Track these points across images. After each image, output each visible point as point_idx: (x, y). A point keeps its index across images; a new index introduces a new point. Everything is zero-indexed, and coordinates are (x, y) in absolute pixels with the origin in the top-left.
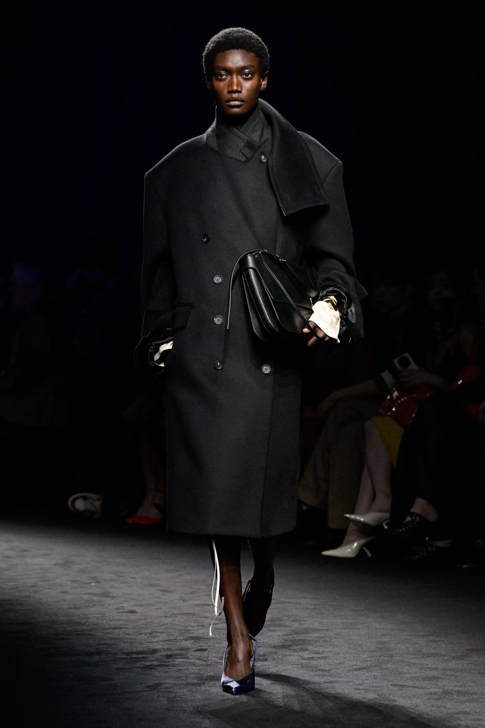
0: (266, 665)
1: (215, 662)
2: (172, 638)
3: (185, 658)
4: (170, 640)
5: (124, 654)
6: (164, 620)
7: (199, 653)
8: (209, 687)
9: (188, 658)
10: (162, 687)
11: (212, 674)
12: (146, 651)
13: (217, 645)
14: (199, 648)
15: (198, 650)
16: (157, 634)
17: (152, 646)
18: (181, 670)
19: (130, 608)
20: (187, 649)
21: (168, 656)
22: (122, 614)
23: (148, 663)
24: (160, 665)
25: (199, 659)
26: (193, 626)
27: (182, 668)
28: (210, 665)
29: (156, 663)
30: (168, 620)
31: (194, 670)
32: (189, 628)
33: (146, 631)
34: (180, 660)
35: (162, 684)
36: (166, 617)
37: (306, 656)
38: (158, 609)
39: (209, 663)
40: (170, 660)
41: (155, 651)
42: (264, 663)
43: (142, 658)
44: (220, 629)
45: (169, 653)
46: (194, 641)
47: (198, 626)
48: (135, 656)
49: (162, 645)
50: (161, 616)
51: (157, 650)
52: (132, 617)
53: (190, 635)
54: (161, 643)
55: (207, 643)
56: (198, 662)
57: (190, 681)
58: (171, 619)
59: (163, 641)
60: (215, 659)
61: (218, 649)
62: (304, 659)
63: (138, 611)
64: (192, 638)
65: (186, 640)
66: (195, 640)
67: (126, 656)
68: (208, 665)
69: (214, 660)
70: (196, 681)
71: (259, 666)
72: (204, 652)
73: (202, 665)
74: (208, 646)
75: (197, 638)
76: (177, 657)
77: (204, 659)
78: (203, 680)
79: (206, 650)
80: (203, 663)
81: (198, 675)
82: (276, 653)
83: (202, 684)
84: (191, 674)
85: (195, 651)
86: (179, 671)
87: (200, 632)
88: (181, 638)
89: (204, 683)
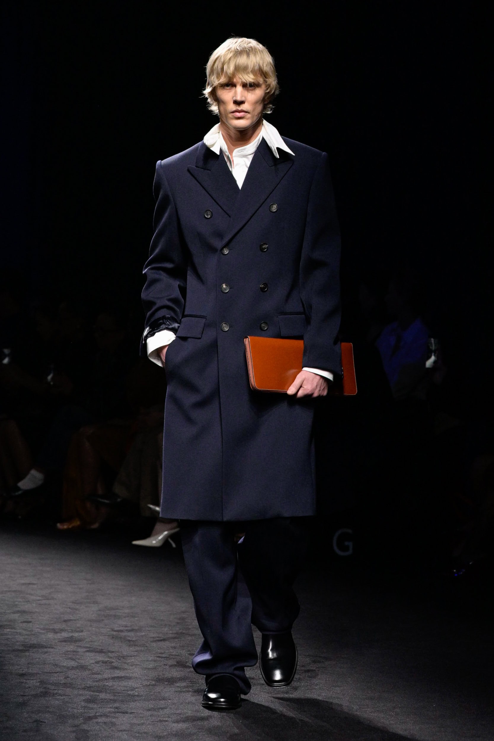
0: (81, 636)
1: (38, 632)
3: (12, 628)
7: (25, 624)
9: (15, 628)
11: (35, 642)
13: (40, 618)
14: (25, 620)
15: (24, 622)
18: (9, 638)
20: (14, 621)
25: (24, 630)
26: (20, 602)
28: (34, 635)
31: (21, 638)
32: (17, 603)
34: (8, 630)
37: (116, 629)
39: (33, 633)
42: (81, 634)
44: (42, 605)
46: (20, 614)
47: (24, 602)
53: (17, 609)
55: (31, 616)
56: (23, 632)
57: (16, 647)
60: (38, 629)
61: (41, 622)
62: (115, 631)
64: (18, 612)
65: (14, 613)
68: (32, 634)
70: (21, 648)
71: (75, 637)
72: (29, 624)
73: (27, 635)
74: (33, 619)
75: (23, 612)
76: (5, 627)
77: (29, 630)
78: (28, 647)
79: (30, 622)
80: (28, 633)
81: (23, 643)
82: (91, 626)
83: (27, 650)
84: (17, 642)
85: (21, 622)
86: (7, 639)
87: (26, 607)
88: (9, 611)
89: (29, 650)
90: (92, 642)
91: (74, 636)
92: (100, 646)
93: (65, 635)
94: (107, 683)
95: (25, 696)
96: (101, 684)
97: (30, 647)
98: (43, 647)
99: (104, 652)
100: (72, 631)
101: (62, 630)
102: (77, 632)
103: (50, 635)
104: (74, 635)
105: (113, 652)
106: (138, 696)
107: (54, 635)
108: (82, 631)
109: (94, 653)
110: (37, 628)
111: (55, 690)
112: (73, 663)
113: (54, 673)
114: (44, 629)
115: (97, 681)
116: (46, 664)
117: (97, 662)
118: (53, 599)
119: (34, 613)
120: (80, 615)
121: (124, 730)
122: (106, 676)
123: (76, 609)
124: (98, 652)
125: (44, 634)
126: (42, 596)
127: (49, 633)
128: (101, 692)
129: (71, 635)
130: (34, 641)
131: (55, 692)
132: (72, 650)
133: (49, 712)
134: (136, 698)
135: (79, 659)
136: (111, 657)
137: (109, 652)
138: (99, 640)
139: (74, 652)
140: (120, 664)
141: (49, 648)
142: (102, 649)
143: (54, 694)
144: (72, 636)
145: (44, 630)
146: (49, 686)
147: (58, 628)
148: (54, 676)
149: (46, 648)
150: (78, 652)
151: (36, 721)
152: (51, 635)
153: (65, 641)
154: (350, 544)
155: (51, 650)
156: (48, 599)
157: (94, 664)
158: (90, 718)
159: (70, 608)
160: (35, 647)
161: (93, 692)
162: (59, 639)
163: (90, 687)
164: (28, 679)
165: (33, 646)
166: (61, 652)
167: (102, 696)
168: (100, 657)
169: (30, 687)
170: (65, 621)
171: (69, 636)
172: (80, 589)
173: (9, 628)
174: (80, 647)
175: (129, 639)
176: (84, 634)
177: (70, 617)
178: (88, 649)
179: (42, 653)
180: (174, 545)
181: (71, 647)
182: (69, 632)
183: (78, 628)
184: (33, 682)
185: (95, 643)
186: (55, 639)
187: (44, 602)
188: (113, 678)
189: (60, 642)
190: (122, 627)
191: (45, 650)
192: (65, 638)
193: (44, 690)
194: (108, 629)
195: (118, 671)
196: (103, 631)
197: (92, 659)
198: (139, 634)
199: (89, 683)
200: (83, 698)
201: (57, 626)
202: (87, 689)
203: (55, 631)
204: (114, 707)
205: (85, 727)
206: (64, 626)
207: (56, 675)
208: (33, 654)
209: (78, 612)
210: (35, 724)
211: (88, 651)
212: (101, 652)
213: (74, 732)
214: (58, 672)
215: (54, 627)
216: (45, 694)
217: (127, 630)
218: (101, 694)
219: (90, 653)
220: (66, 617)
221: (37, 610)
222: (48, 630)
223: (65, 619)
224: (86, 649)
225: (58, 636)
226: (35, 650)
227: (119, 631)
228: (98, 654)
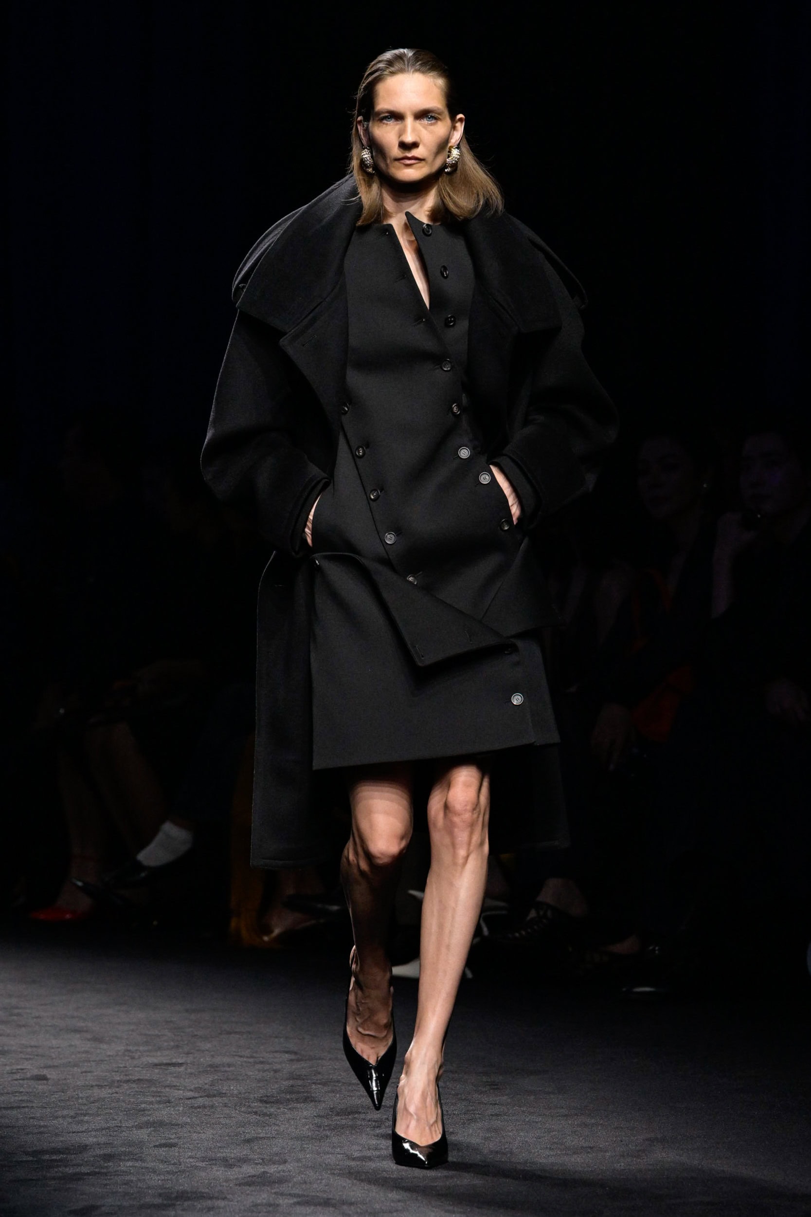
0: (284, 1171)
1: (192, 1166)
2: (112, 1124)
3: (136, 1160)
4: (108, 1128)
5: (27, 1153)
6: (96, 1092)
7: (162, 1151)
8: (183, 1210)
9: (142, 1160)
10: (97, 1211)
11: (187, 1187)
12: (67, 1149)
13: (194, 1136)
14: (163, 1141)
15: (161, 1146)
16: (86, 1118)
17: (76, 1139)
18: (132, 1181)
19: (36, 1072)
20: (141, 1144)
21: (108, 1157)
22: (21, 1082)
23: (70, 1170)
24: (94, 1174)
25: (162, 1161)
26: (151, 1103)
27: (133, 1178)
28: (184, 1171)
29: (84, 1170)
30: (104, 1093)
31: (155, 1180)
32: (143, 1106)
33: (65, 1112)
34: (129, 1164)
35: (97, 1207)
36: (100, 1087)
37: (356, 1154)
38: (86, 1072)
39: (183, 1167)
40: (110, 1164)
41: (84, 1148)
42: (281, 1167)
43: (60, 1160)
44: (199, 1107)
45: (108, 1151)
46: (152, 1129)
47: (159, 1102)
48: (47, 1157)
49: (95, 1136)
50: (92, 1086)
51: (87, 1146)
52: (41, 1087)
53: (145, 1119)
54: (93, 1133)
55: (176, 1133)
56: (161, 1166)
57: (148, 1200)
58: (110, 1091)
59: (97, 1130)
61: (198, 1144)
62: (354, 1159)
63: (49, 1076)
64: (148, 1124)
65: (140, 1127)
66: (154, 1127)
67: (31, 1158)
68: (180, 1171)
69: (191, 1162)
70: (158, 1201)
71: (270, 1173)
72: (173, 1149)
73: (168, 1172)
74: (179, 1138)
75: (159, 1125)
76: (123, 1157)
77: (173, 1162)
78: (173, 1199)
79: (175, 1145)
80: (171, 1168)
81: (162, 1190)
82: (302, 1150)
83: (170, 1206)
84: (149, 1188)
85: (155, 1146)
86: (127, 1183)
87: (164, 1113)
88: (130, 1123)
89: (174, 1205)
90: (305, 1182)
91: (267, 1173)
92: (325, 1192)
93: (248, 1170)
97: (177, 1198)
98: (202, 1197)
99: (334, 1206)
100: (264, 1162)
101: (242, 1161)
102: (274, 1163)
103: (217, 1170)
104: (266, 1169)
105: (351, 1204)
107: (225, 1171)
108: (285, 1162)
109: (312, 1208)
110: (190, 1157)
114: (203, 1159)
118: (221, 1094)
119: (182, 1126)
120: (277, 1128)
123: (270, 1115)
124: (320, 1204)
125: (203, 1169)
126: (197, 1089)
127: (215, 1168)
129: (260, 1169)
130: (184, 1184)
132: (264, 1201)
137: (343, 1203)
138: (322, 1179)
139: (270, 1205)
141: (217, 1198)
142: (328, 1199)
144: (264, 1172)
145: (204, 1161)
147: (233, 1156)
149: (211, 1198)
150: (278, 1205)
152: (219, 1172)
153: (249, 1184)
155: (222, 1203)
156: (209, 1096)
159: (256, 1113)
160: (188, 1199)
162: (237, 1179)
165: (183, 1196)
166: (242, 1207)
170: (248, 1141)
171: (258, 1174)
172: (276, 1071)
173: (128, 1160)
174: (282, 1194)
176: (288, 1167)
177: (259, 1134)
178: (299, 1200)
179: (201, 1210)
181: (263, 1196)
182: (257, 1164)
183: (276, 1154)
185: (315, 1186)
186: (227, 1180)
187: (201, 1101)
189: (240, 1186)
190: (369, 1149)
191: (209, 1203)
192: (249, 1176)
194: (338, 1156)
196: (331, 1159)
201: (232, 1153)
203: (228, 1164)
206: (245, 1151)
208: (184, 1213)
209: (272, 1121)
211: (299, 1203)
212: (326, 1203)
215: (224, 1154)
217: (378, 1157)
220: (250, 1133)
221: (189, 1120)
222: (213, 1161)
223: (248, 1136)
224: (295, 1200)
225: (234, 1174)
226: (186, 1204)
227: (362, 1159)
228: (319, 1208)
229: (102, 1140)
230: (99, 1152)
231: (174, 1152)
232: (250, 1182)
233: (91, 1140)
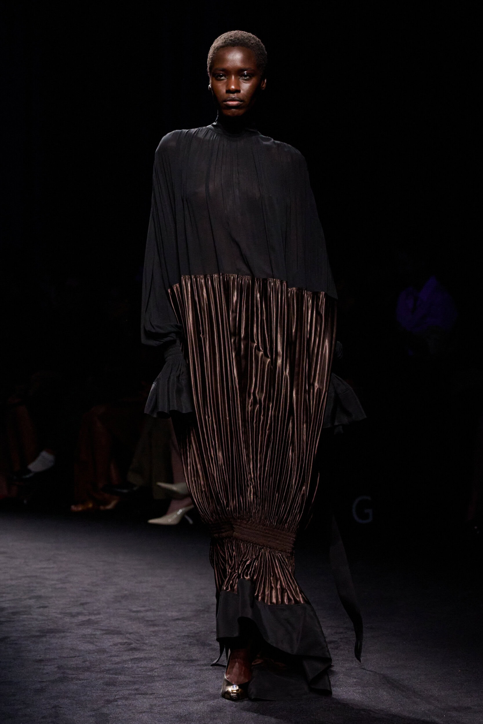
0: (99, 618)
1: (55, 617)
2: (16, 597)
3: (28, 614)
4: (15, 599)
6: (9, 582)
7: (41, 610)
8: (50, 638)
9: (31, 614)
10: (9, 640)
13: (57, 602)
14: (41, 605)
15: (40, 607)
16: (4, 595)
20: (30, 607)
21: (14, 613)
24: (7, 621)
25: (41, 615)
26: (36, 587)
27: (26, 623)
28: (51, 619)
29: (3, 619)
30: (13, 583)
31: (37, 624)
32: (32, 588)
34: (25, 616)
35: (8, 637)
36: (12, 579)
37: (134, 609)
38: (5, 573)
40: (15, 617)
42: (98, 617)
44: (58, 589)
45: (14, 610)
46: (36, 599)
47: (40, 587)
49: (8, 604)
50: (8, 579)
51: (4, 608)
53: (33, 594)
55: (47, 601)
56: (40, 617)
57: (33, 633)
58: (16, 581)
59: (9, 601)
61: (58, 606)
62: (133, 612)
64: (34, 597)
65: (30, 598)
68: (49, 619)
69: (54, 615)
70: (38, 634)
71: (92, 619)
73: (44, 620)
74: (49, 603)
75: (39, 597)
76: (21, 613)
77: (45, 615)
78: (44, 633)
79: (46, 607)
80: (44, 618)
81: (40, 628)
82: (108, 608)
83: (44, 636)
84: (33, 627)
85: (37, 608)
86: (24, 625)
87: (42, 592)
88: (25, 597)
89: (46, 635)
90: (109, 624)
92: (118, 627)
93: (81, 618)
94: (126, 664)
95: (43, 682)
96: (119, 666)
97: (47, 632)
98: (60, 631)
99: (121, 634)
100: (90, 614)
101: (79, 614)
102: (94, 615)
105: (130, 633)
106: (158, 676)
107: (71, 619)
108: (99, 614)
109: (112, 635)
110: (55, 613)
111: (73, 674)
112: (91, 647)
113: (72, 657)
115: (116, 664)
116: (63, 649)
117: (115, 645)
118: (69, 582)
119: (51, 597)
120: (97, 598)
121: (144, 712)
122: (125, 658)
123: (94, 592)
124: (116, 634)
125: (61, 618)
126: (58, 580)
127: (66, 617)
128: (120, 674)
129: (87, 618)
130: (51, 626)
131: (74, 676)
132: (89, 633)
133: (67, 697)
134: (156, 679)
135: (96, 642)
136: (129, 639)
137: (127, 633)
139: (91, 635)
140: (139, 645)
141: (66, 632)
142: (120, 631)
143: (72, 679)
144: (89, 619)
145: (61, 614)
146: (67, 671)
148: (72, 660)
149: (64, 632)
150: (95, 635)
151: (55, 707)
152: (67, 619)
153: (80, 625)
154: (369, 511)
155: (68, 634)
156: (64, 583)
157: (112, 646)
158: (109, 702)
159: (86, 591)
160: (52, 632)
161: (112, 674)
162: (76, 623)
163: (109, 670)
164: (46, 665)
165: (50, 631)
166: (78, 636)
167: (121, 678)
168: (118, 639)
169: (47, 673)
170: (82, 604)
171: (86, 620)
172: (97, 570)
173: (25, 614)
174: (97, 629)
175: (147, 619)
176: (101, 616)
177: (87, 600)
179: (58, 638)
180: (191, 522)
181: (88, 631)
182: (86, 615)
183: (96, 610)
184: (50, 668)
186: (72, 623)
187: (60, 586)
188: (132, 660)
189: (77, 626)
191: (62, 634)
192: (82, 621)
193: (62, 675)
194: (126, 610)
195: (136, 653)
197: (110, 642)
198: (157, 613)
199: (108, 666)
200: (101, 681)
201: (75, 610)
202: (106, 672)
203: (72, 615)
204: (134, 689)
205: (105, 710)
206: (80, 609)
207: (74, 659)
209: (95, 594)
210: (53, 710)
211: (106, 634)
212: (119, 633)
213: (93, 716)
214: (75, 657)
215: (71, 611)
216: (63, 679)
217: (145, 610)
218: (120, 676)
219: (108, 636)
220: (83, 600)
221: (54, 595)
222: (65, 614)
223: (82, 602)
224: (104, 632)
225: (75, 620)
226: (52, 635)
227: (137, 612)
228: (116, 636)
229: (13, 605)
230: (10, 611)
231: (46, 610)
232: (83, 624)
233: (7, 605)
